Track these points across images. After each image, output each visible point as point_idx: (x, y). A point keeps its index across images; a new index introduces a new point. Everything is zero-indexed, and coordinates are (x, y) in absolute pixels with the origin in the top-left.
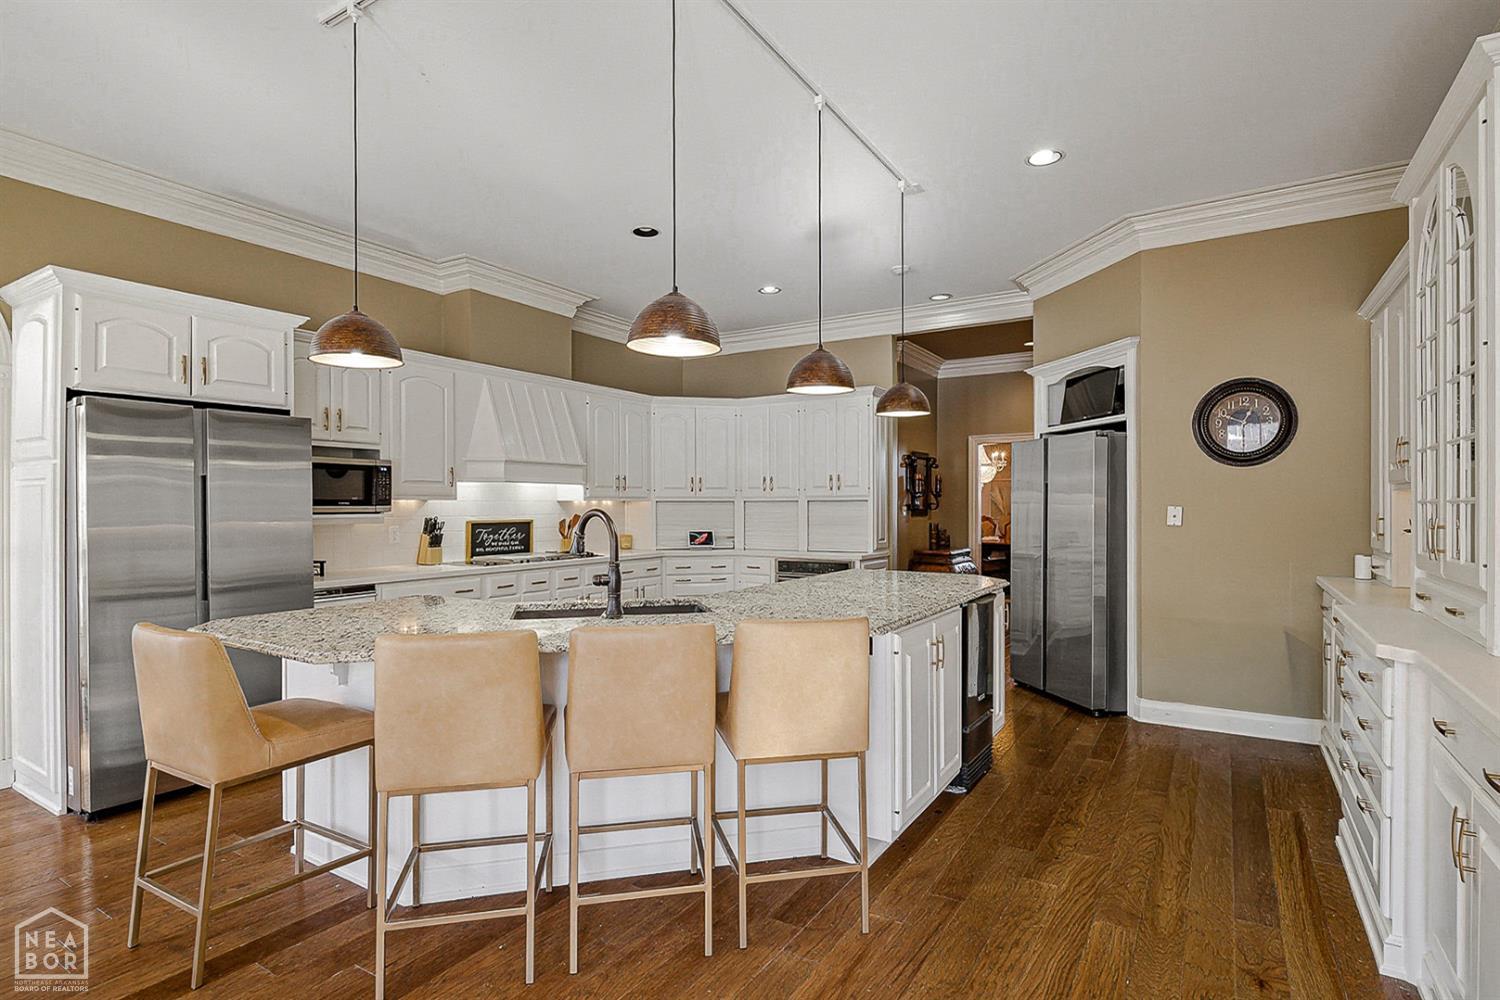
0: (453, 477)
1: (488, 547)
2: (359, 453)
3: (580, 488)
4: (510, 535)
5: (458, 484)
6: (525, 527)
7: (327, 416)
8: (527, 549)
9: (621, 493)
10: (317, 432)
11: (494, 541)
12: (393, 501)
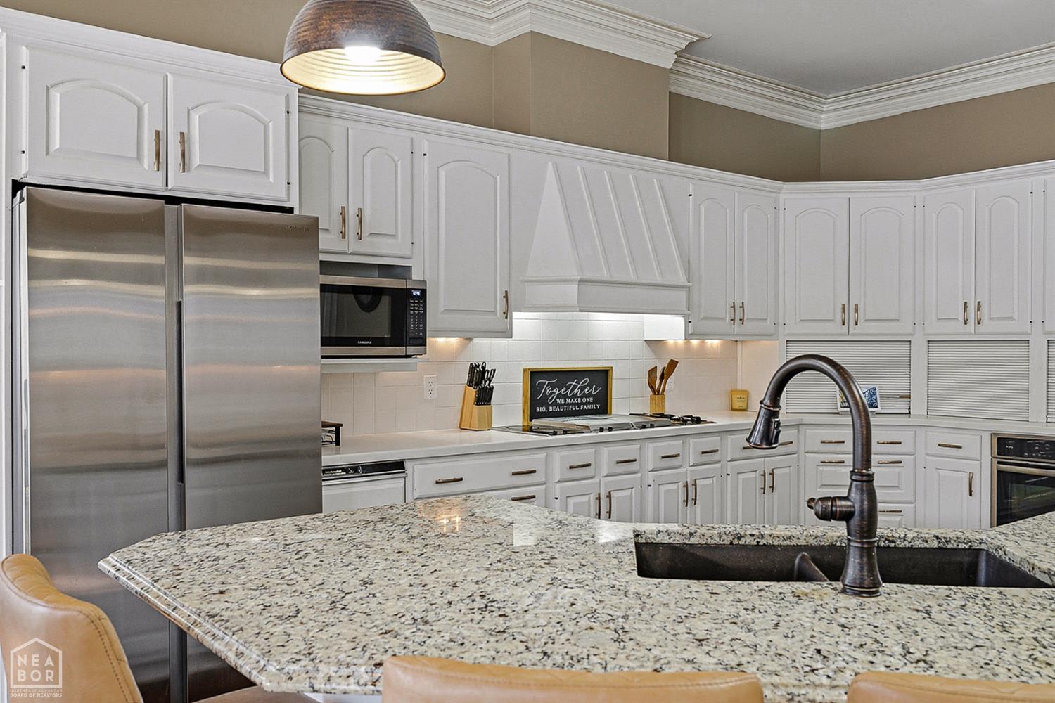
0: (508, 304)
1: (552, 405)
2: (386, 270)
3: (679, 321)
4: (582, 388)
5: (515, 315)
6: (602, 377)
7: (344, 220)
8: (604, 410)
9: (738, 328)
10: (328, 242)
11: (559, 396)
12: (428, 340)
